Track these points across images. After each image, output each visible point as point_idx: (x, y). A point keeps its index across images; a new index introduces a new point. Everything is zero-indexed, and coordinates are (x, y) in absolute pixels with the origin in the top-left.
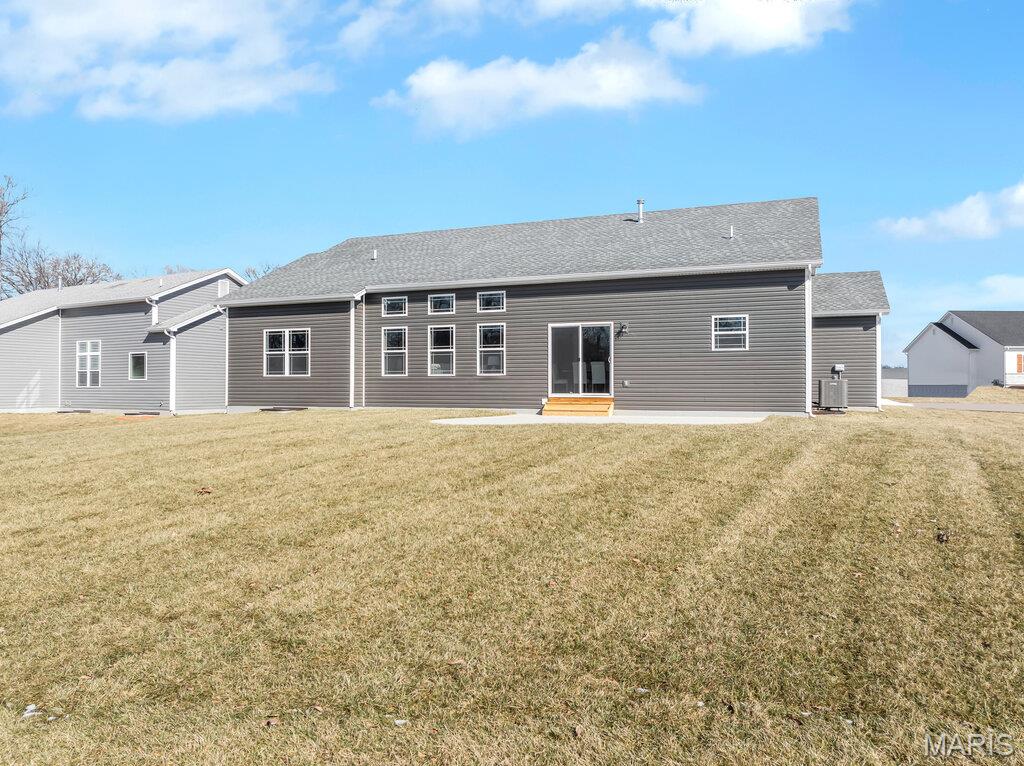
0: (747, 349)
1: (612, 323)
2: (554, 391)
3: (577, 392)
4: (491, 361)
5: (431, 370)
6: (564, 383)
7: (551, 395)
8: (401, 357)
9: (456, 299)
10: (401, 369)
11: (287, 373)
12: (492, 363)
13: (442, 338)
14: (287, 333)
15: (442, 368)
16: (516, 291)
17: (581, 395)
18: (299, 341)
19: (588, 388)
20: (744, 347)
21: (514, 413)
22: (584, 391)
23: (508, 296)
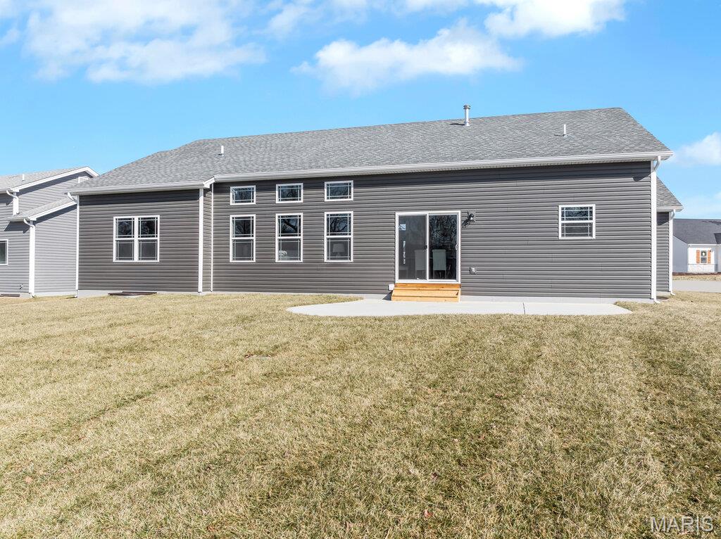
0: (594, 237)
1: (459, 212)
2: (400, 277)
3: (425, 278)
4: (337, 248)
5: (278, 256)
6: (409, 270)
7: (398, 281)
8: (249, 244)
9: (305, 188)
10: (249, 255)
11: (136, 259)
12: (340, 249)
13: (289, 226)
14: (136, 220)
15: (288, 255)
16: (364, 181)
17: (428, 281)
18: (148, 227)
19: (436, 274)
20: (591, 235)
21: (362, 298)
22: (431, 277)
23: (355, 186)
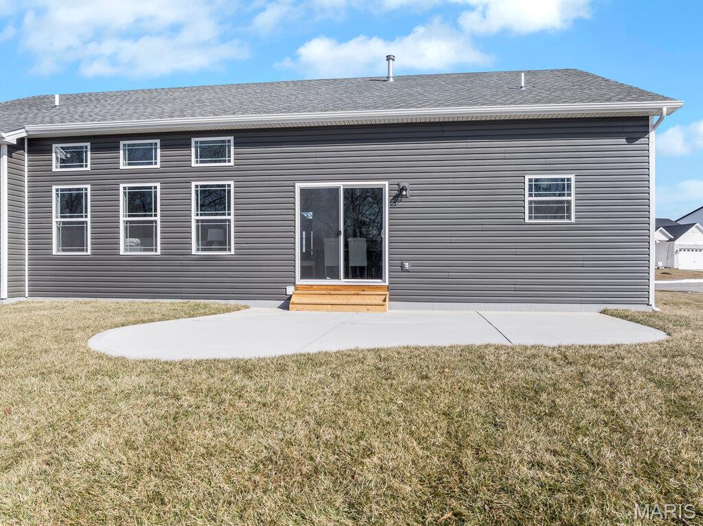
0: (573, 220)
1: (387, 183)
2: (303, 276)
3: (337, 277)
4: (213, 234)
5: (125, 246)
6: (315, 265)
7: (299, 281)
8: (81, 228)
9: (162, 147)
10: (81, 244)
12: (213, 236)
13: (140, 202)
15: (142, 244)
16: (248, 137)
17: (343, 281)
19: (353, 272)
20: (569, 217)
21: (246, 307)
22: (346, 276)
23: (237, 145)
